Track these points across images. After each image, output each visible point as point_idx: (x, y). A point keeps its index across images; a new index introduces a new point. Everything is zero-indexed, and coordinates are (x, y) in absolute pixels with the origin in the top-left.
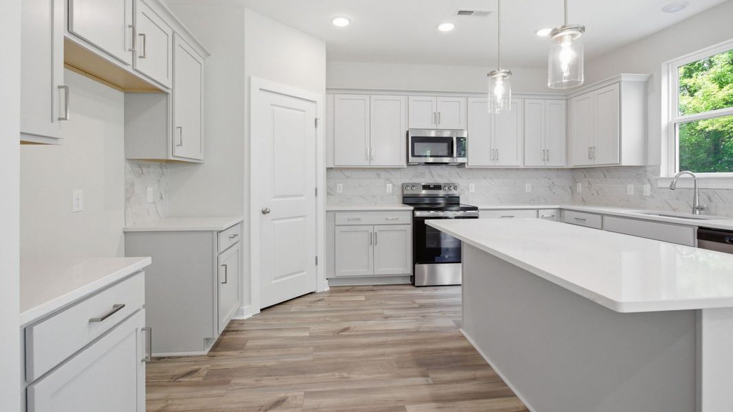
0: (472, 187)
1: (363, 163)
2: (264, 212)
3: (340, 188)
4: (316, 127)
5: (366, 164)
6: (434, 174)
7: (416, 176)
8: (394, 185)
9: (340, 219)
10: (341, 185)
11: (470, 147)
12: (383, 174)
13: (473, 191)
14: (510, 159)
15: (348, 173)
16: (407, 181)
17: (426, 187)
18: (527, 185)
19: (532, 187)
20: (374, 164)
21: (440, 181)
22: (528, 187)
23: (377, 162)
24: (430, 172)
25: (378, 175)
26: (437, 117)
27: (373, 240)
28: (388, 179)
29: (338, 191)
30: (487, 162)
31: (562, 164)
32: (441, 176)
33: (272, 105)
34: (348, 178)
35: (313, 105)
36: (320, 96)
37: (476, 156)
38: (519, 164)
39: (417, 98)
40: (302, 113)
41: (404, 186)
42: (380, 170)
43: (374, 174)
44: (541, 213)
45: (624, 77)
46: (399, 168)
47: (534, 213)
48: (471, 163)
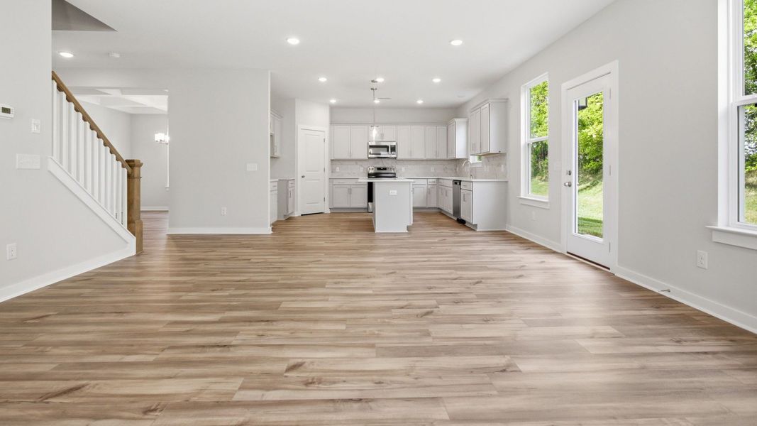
0: (403, 169)
1: (348, 157)
2: (303, 177)
3: (338, 169)
4: (324, 142)
6: (384, 162)
7: (375, 164)
8: (364, 168)
9: (335, 182)
11: (399, 149)
12: (359, 163)
13: (404, 171)
14: (419, 155)
15: (341, 162)
17: (379, 169)
20: (353, 158)
21: (386, 166)
22: (432, 169)
23: (355, 156)
24: (382, 162)
26: (382, 136)
27: (350, 191)
28: (361, 165)
30: (407, 157)
31: (444, 157)
32: (388, 164)
34: (341, 164)
35: (323, 133)
36: (326, 129)
37: (402, 153)
38: (423, 157)
40: (318, 137)
42: (357, 161)
43: (354, 162)
44: (429, 180)
45: (457, 120)
46: (366, 160)
47: (426, 180)
48: (399, 157)
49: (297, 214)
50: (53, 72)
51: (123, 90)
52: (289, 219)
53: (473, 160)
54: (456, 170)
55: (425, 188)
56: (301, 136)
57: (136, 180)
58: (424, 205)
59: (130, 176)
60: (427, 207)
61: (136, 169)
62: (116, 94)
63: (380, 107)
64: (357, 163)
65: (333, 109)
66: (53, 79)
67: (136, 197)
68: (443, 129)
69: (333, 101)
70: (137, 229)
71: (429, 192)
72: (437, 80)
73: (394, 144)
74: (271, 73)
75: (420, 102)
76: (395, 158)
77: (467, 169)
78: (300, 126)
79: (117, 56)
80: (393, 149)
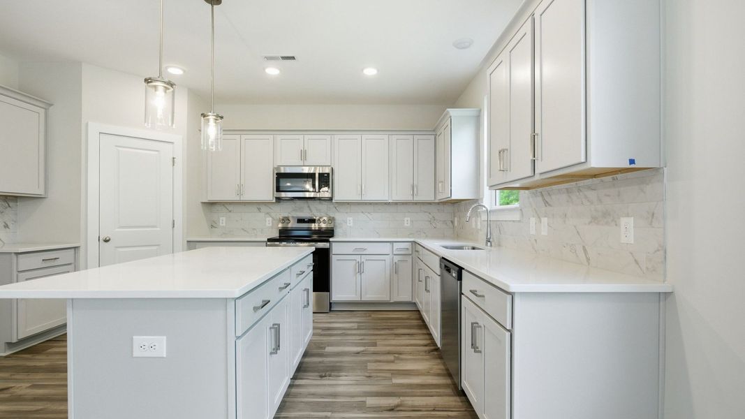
0: (350, 220)
2: (106, 240)
3: (223, 221)
4: (173, 165)
5: (236, 198)
6: (312, 207)
7: (294, 210)
8: (273, 219)
10: (224, 219)
11: (337, 180)
12: (264, 208)
13: (351, 225)
15: (231, 208)
16: (285, 215)
17: (300, 221)
18: (406, 219)
19: (412, 221)
21: (316, 214)
22: (407, 222)
24: (309, 207)
25: (259, 209)
26: (304, 155)
28: (268, 213)
29: (221, 224)
31: (429, 197)
32: (319, 211)
33: (116, 146)
34: (230, 211)
35: (171, 145)
36: (179, 137)
37: (343, 189)
39: (283, 137)
40: (157, 153)
41: (283, 220)
42: (258, 204)
43: (254, 208)
44: (395, 245)
45: (453, 112)
46: (271, 203)
47: (389, 245)
48: (337, 198)
53: (490, 200)
54: (452, 222)
55: (388, 262)
58: (385, 298)
60: (392, 301)
68: (426, 143)
71: (396, 269)
73: (327, 170)
76: (331, 199)
77: (478, 224)
80: (325, 180)
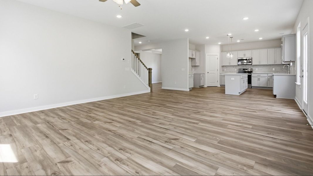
2: (208, 73)
3: (225, 70)
5: (229, 65)
8: (237, 69)
13: (257, 70)
16: (240, 68)
17: (243, 69)
20: (231, 65)
22: (274, 69)
24: (246, 66)
26: (245, 55)
30: (258, 64)
31: (280, 63)
32: (248, 67)
34: (227, 68)
36: (219, 54)
38: (266, 64)
39: (240, 52)
41: (239, 69)
42: (233, 66)
44: (268, 74)
46: (237, 66)
47: (267, 74)
48: (253, 64)
49: (205, 86)
50: (132, 50)
51: (155, 49)
52: (202, 87)
55: (267, 78)
56: (207, 57)
57: (150, 73)
58: (266, 86)
59: (149, 72)
60: (268, 87)
61: (151, 70)
62: (154, 50)
63: (240, 43)
64: (234, 67)
65: (222, 46)
66: (132, 51)
67: (150, 78)
69: (220, 43)
70: (151, 86)
71: (269, 80)
72: (257, 30)
73: (250, 58)
74: (189, 39)
75: (261, 39)
76: (251, 64)
78: (207, 54)
79: (149, 41)
